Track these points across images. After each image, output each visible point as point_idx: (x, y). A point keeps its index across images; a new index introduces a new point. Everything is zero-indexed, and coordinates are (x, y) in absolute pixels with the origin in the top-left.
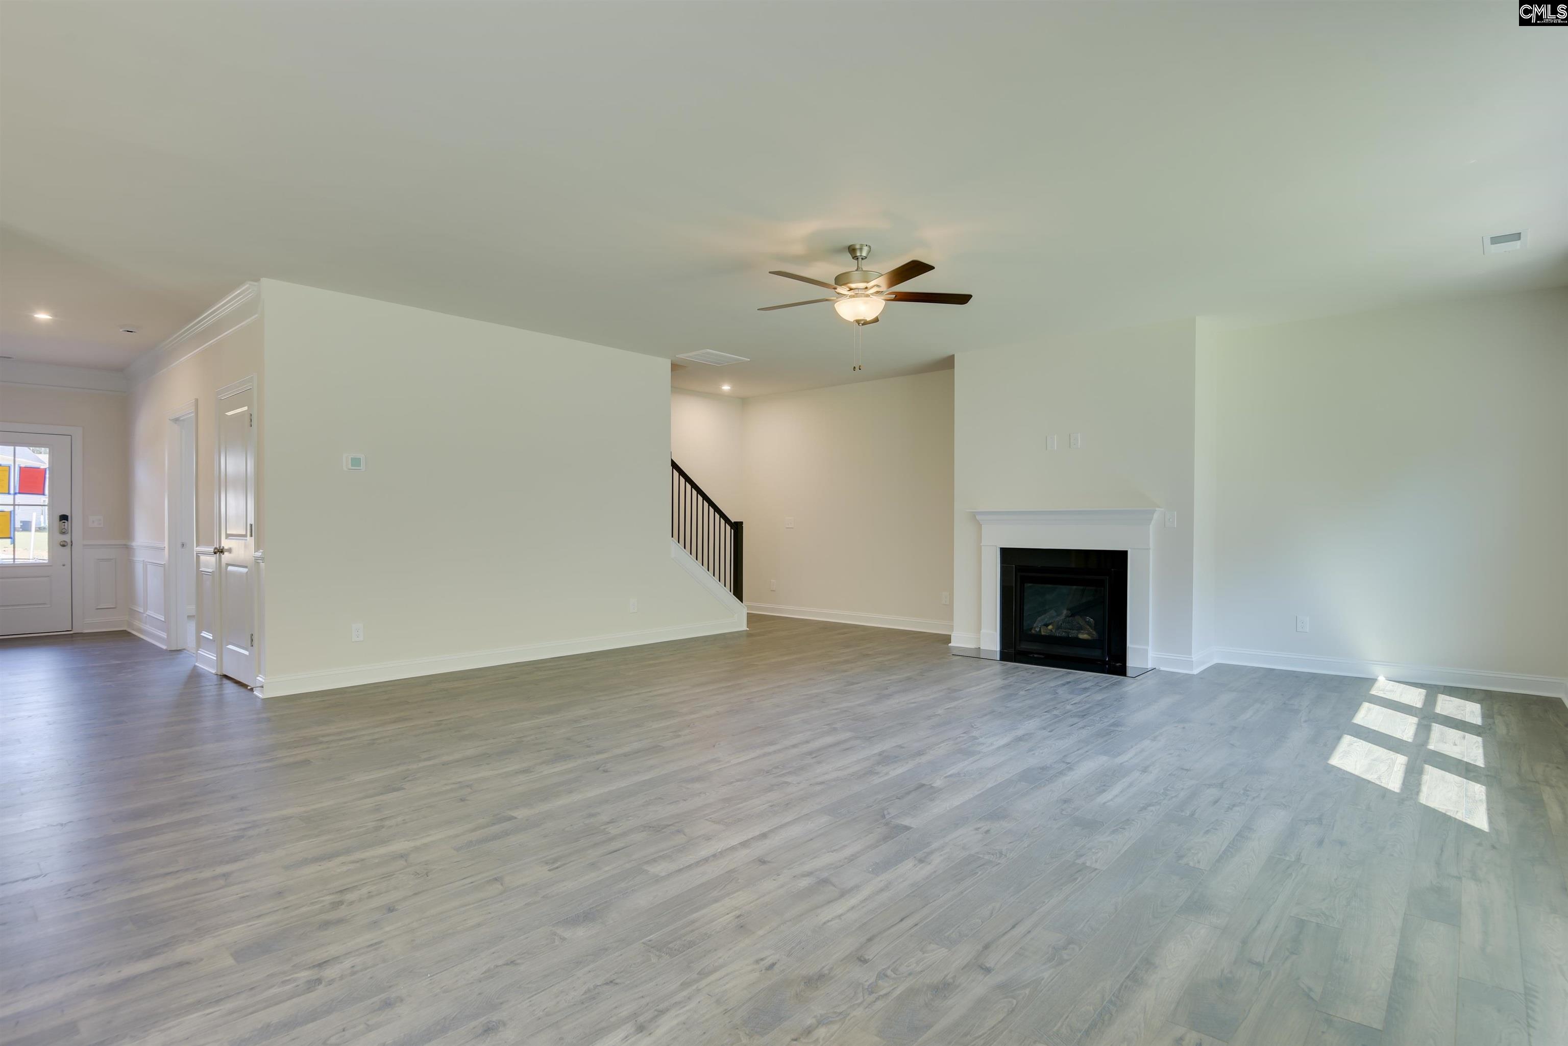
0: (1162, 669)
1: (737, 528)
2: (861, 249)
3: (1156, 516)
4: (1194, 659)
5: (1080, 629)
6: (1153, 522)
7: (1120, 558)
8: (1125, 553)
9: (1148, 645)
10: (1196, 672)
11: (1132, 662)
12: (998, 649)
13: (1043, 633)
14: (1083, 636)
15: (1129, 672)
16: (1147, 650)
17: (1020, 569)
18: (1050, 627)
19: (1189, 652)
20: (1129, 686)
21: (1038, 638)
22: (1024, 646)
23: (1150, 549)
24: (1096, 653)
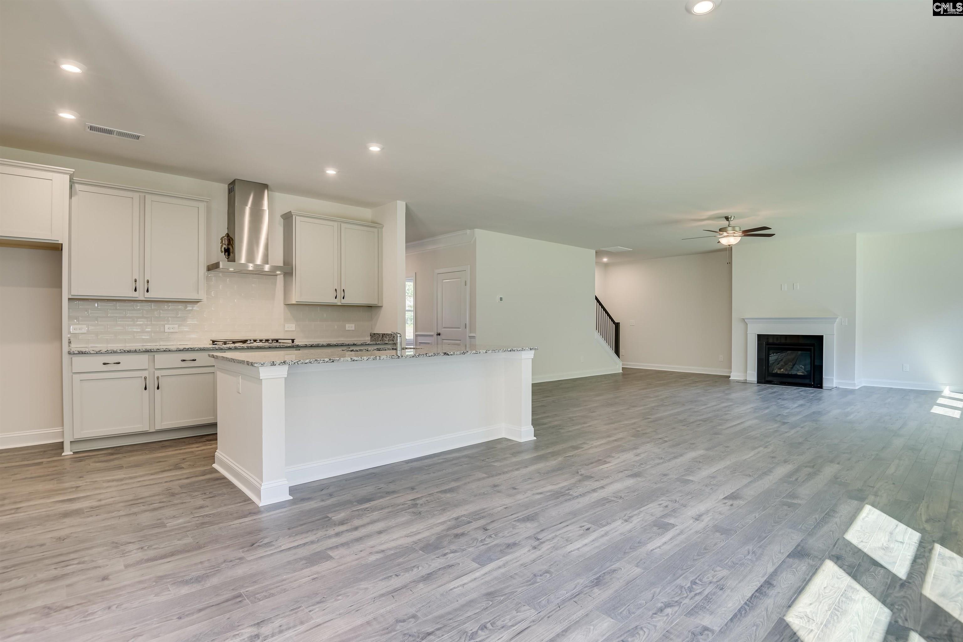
0: (840, 387)
1: (617, 325)
2: (731, 218)
3: (837, 320)
4: (856, 383)
5: (798, 370)
6: (836, 322)
7: (820, 339)
8: (822, 336)
9: (833, 377)
10: (857, 388)
11: (825, 385)
12: (756, 380)
13: (779, 373)
14: (800, 373)
15: (824, 388)
16: (833, 379)
17: (768, 344)
18: (782, 370)
19: (854, 379)
20: (824, 393)
21: (776, 375)
22: (770, 379)
23: (834, 334)
24: (807, 381)
